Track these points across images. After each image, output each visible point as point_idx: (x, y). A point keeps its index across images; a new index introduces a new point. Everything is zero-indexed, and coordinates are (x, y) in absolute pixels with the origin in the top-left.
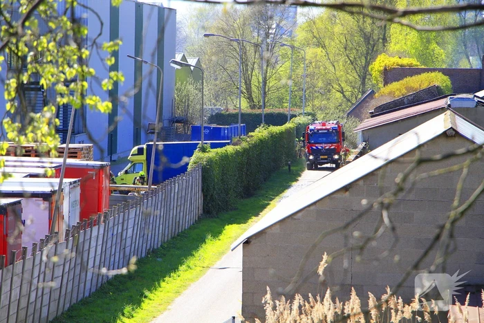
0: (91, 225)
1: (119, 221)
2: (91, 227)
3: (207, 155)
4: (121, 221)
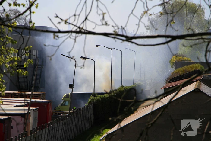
1: (55, 127)
3: (96, 98)
4: (56, 127)
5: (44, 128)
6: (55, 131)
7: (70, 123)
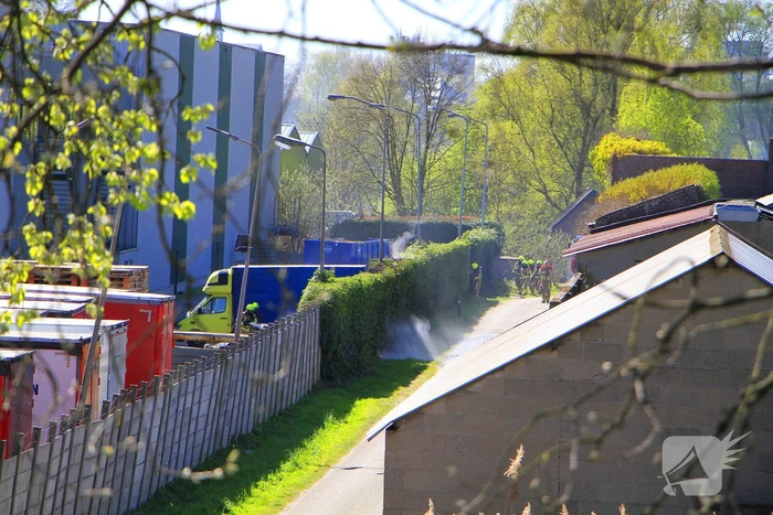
0: (142, 395)
1: (187, 388)
2: (143, 398)
3: (328, 286)
4: (190, 389)
5: (148, 395)
6: (188, 405)
7: (241, 376)
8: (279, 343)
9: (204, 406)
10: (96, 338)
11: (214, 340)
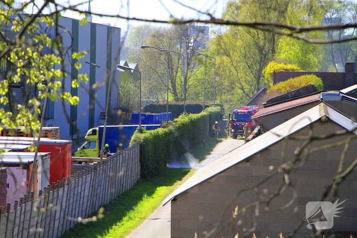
0: (58, 187)
1: (78, 183)
2: (58, 189)
3: (143, 135)
4: (80, 184)
5: (61, 187)
6: (79, 191)
7: (103, 177)
8: (121, 162)
9: (87, 192)
10: (36, 161)
11: (91, 161)
